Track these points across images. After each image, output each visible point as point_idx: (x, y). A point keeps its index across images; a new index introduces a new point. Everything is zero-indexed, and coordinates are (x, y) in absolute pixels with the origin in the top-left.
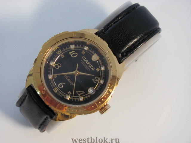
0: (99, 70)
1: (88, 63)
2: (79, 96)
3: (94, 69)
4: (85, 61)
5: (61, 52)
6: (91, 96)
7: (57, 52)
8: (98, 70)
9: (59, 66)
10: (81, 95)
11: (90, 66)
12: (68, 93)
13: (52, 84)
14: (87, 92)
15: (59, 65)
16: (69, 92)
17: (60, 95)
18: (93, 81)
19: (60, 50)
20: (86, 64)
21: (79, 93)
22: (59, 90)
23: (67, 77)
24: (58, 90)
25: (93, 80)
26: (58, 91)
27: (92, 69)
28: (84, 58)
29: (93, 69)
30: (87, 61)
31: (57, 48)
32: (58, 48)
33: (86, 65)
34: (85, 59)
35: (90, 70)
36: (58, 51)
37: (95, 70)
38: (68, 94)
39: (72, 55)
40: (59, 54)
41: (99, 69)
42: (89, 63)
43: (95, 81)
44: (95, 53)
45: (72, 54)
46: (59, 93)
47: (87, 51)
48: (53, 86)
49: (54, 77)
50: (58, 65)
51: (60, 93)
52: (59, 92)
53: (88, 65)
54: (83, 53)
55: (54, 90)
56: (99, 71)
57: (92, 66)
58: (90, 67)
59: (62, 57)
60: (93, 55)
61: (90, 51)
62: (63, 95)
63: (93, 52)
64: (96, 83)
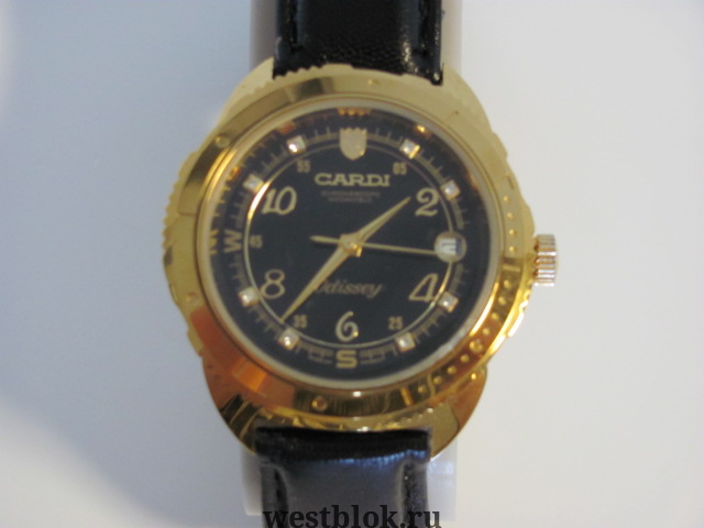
0: (403, 165)
1: (348, 179)
2: (431, 302)
3: (387, 177)
4: (335, 183)
5: (238, 236)
6: (466, 261)
7: (228, 246)
8: (399, 168)
9: (278, 282)
10: (435, 293)
11: (366, 180)
12: (391, 327)
13: (315, 355)
14: (438, 266)
15: (274, 277)
16: (388, 323)
17: (376, 357)
18: (422, 217)
19: (228, 232)
20: (348, 189)
21: (423, 292)
22: (358, 350)
23: (337, 288)
24: (353, 352)
25: (420, 212)
26: (358, 357)
27: (380, 183)
28: (323, 179)
29: (384, 182)
30: (340, 178)
31: (214, 237)
32: (215, 232)
33: (351, 193)
34: (329, 176)
35: (377, 194)
36: (228, 241)
37: (394, 179)
38: (395, 332)
39: (277, 209)
40: (237, 247)
41: (400, 161)
42: (355, 179)
43: (430, 209)
44: (335, 129)
45: (273, 205)
46: (367, 358)
47: (309, 148)
48: (326, 358)
49: (300, 329)
50: (270, 282)
51: (370, 354)
52: (363, 354)
53: (357, 187)
54: (304, 166)
55: (340, 365)
56: (407, 166)
57: (370, 176)
58: (370, 184)
59: (259, 246)
60: (337, 141)
61: (318, 139)
62: (382, 351)
63: (329, 136)
64: (435, 212)
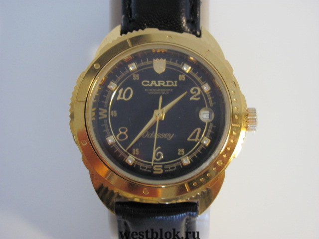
0: (183, 76)
1: (157, 83)
2: (198, 142)
3: (176, 82)
4: (151, 85)
5: (105, 111)
6: (214, 122)
7: (100, 116)
8: (182, 78)
9: (125, 133)
10: (200, 137)
11: (166, 84)
12: (179, 154)
13: (143, 167)
14: (202, 125)
15: (123, 130)
16: (178, 152)
17: (171, 168)
18: (193, 101)
19: (100, 109)
20: (158, 88)
21: (194, 137)
22: (163, 165)
23: (153, 135)
24: (161, 166)
25: (192, 98)
26: (163, 168)
27: (173, 85)
28: (145, 83)
29: (175, 84)
30: (154, 83)
31: (94, 111)
32: (94, 109)
33: (159, 90)
34: (149, 82)
35: (171, 90)
36: (100, 114)
37: (179, 83)
38: (181, 156)
39: (124, 98)
40: (105, 116)
41: (182, 74)
42: (160, 83)
43: (197, 97)
44: (151, 59)
45: (122, 96)
46: (168, 169)
47: (138, 68)
48: (148, 169)
49: (135, 155)
50: (121, 133)
51: (169, 167)
52: (166, 167)
53: (161, 87)
54: (136, 77)
55: (154, 172)
56: (185, 77)
57: (168, 82)
58: (168, 85)
59: (116, 115)
60: (152, 65)
61: (143, 64)
62: (175, 165)
63: (148, 62)
64: (199, 98)
